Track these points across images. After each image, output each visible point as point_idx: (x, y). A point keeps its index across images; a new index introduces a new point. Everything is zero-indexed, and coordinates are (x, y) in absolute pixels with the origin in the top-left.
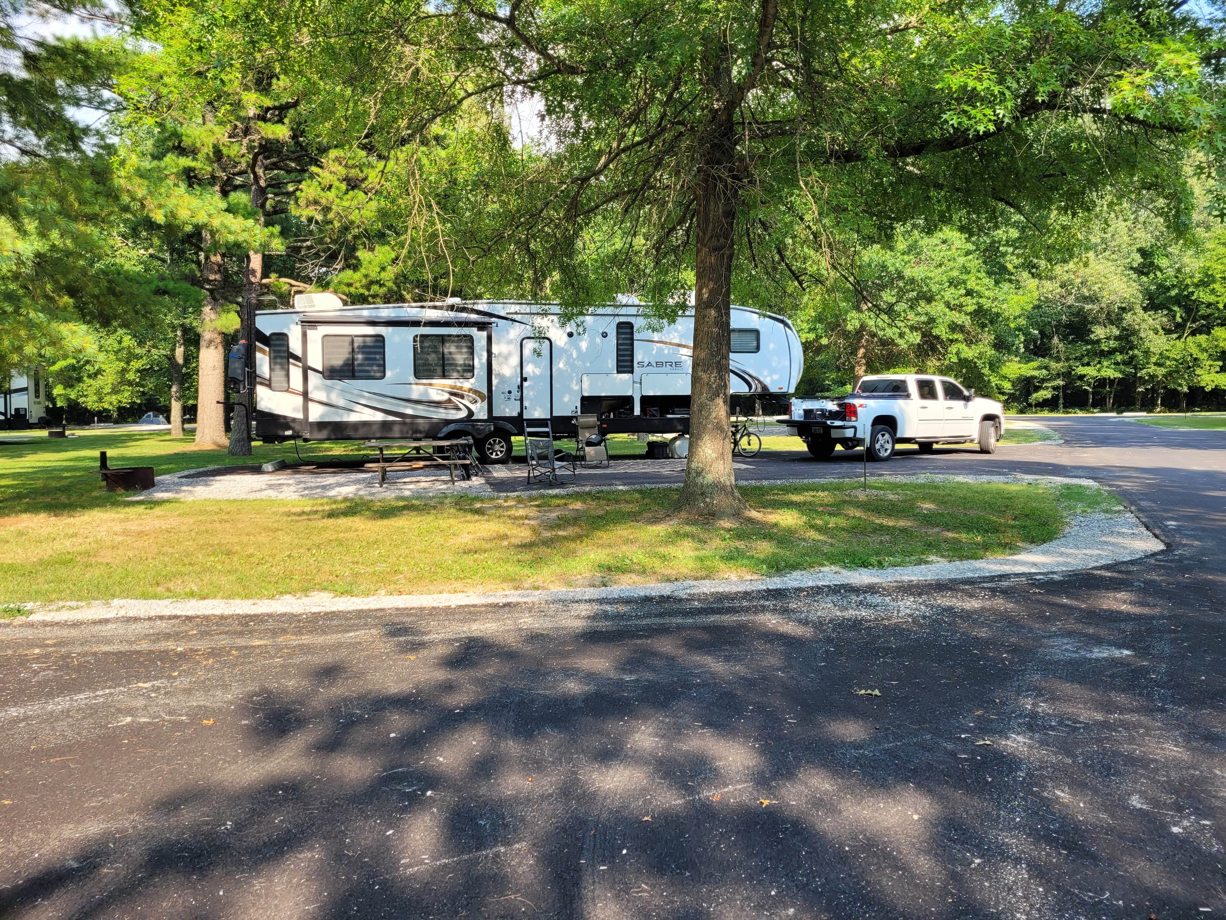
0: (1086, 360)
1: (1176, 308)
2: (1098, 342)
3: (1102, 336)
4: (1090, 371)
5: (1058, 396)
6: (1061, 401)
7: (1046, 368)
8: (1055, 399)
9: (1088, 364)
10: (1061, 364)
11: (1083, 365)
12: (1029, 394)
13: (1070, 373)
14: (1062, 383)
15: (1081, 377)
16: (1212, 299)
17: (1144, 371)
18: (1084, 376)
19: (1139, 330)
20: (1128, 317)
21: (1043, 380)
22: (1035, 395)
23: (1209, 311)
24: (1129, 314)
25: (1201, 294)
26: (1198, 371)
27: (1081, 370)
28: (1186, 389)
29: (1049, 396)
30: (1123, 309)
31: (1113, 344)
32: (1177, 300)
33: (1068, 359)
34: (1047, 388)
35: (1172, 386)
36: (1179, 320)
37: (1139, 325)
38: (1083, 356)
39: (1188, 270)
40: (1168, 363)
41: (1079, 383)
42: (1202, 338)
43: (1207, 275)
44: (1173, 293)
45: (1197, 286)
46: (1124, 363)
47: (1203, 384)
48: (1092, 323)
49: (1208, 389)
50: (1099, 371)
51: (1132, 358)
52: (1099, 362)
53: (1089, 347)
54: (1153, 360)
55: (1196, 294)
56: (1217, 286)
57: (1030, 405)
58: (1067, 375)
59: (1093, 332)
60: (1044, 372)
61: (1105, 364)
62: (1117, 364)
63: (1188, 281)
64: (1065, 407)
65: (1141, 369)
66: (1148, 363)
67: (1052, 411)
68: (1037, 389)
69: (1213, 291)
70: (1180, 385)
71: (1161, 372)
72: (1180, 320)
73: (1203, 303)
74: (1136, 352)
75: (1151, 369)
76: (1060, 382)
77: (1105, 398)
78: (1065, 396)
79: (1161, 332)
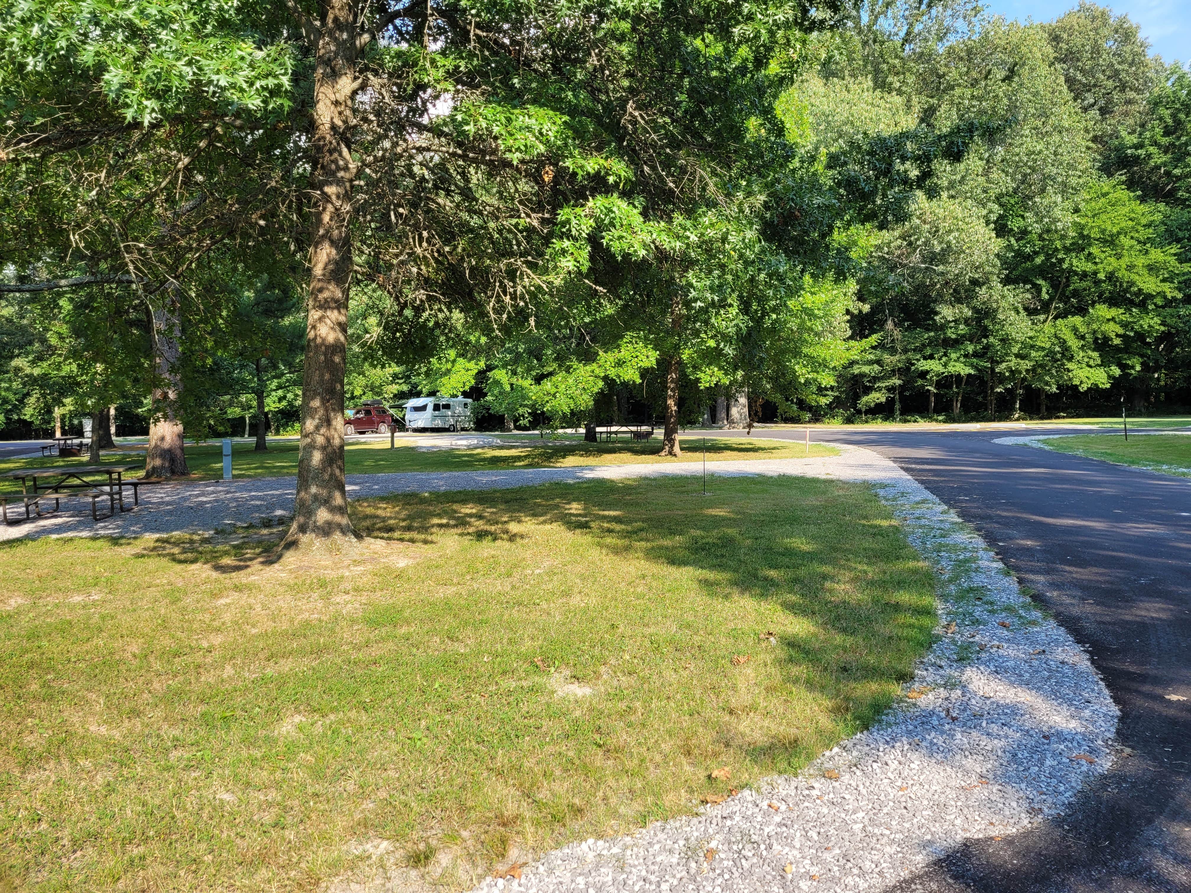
0: (928, 351)
1: (1040, 282)
2: (943, 327)
3: (950, 318)
4: (934, 366)
5: (893, 398)
6: (897, 406)
7: (878, 362)
8: (890, 402)
9: (931, 357)
10: (897, 357)
11: (925, 358)
12: (857, 397)
13: (908, 369)
14: (898, 382)
15: (923, 374)
16: (1089, 267)
17: (1004, 365)
18: (927, 372)
19: (996, 311)
20: (982, 292)
21: (875, 379)
22: (865, 399)
23: (1084, 284)
24: (984, 288)
25: (1075, 262)
26: (1070, 365)
27: (924, 365)
28: (1054, 389)
29: (883, 400)
30: (975, 282)
31: (963, 329)
32: (1043, 271)
33: (905, 351)
34: (880, 389)
35: (1036, 385)
36: (1045, 296)
37: (997, 301)
38: (924, 346)
39: (1060, 226)
40: (1033, 354)
41: (920, 382)
42: (1077, 320)
43: (1082, 236)
44: (1038, 260)
45: (1067, 250)
46: (975, 355)
47: (1076, 382)
48: (935, 301)
49: (1083, 388)
50: (945, 365)
51: (987, 347)
52: (945, 355)
53: (932, 334)
54: (1015, 350)
55: (1067, 261)
56: (1094, 250)
57: (859, 412)
58: (905, 371)
59: (937, 313)
60: (876, 367)
61: (954, 356)
62: (966, 356)
63: (1058, 244)
64: (902, 414)
65: (998, 363)
66: (1007, 354)
67: (886, 419)
68: (867, 390)
69: (1090, 257)
70: (1047, 383)
71: (1026, 365)
72: (1047, 297)
73: (1076, 273)
74: (991, 339)
75: (1013, 362)
76: (896, 381)
77: (951, 400)
78: (902, 399)
79: (1023, 313)
